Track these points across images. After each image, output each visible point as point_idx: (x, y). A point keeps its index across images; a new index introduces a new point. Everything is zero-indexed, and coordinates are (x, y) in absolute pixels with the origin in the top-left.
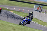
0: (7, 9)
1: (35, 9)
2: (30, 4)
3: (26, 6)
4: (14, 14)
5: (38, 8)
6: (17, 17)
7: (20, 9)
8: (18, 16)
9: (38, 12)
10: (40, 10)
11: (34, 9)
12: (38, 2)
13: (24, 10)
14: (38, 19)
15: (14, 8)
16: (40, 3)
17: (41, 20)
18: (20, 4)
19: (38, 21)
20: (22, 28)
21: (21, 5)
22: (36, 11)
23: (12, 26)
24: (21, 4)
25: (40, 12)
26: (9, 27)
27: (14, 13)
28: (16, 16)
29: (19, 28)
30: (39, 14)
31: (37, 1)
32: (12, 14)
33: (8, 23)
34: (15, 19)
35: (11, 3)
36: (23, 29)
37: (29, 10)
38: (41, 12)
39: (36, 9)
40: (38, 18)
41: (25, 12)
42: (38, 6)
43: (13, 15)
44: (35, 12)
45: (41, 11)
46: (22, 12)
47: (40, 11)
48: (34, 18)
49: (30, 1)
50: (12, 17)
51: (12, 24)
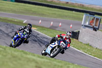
0: (24, 22)
1: (85, 22)
2: (74, 12)
3: (66, 16)
4: (38, 34)
5: (92, 21)
6: (46, 40)
7: (52, 23)
8: (47, 38)
9: (91, 30)
10: (95, 25)
11: (82, 24)
12: (92, 9)
13: (60, 24)
14: (90, 46)
15: (40, 21)
16: (95, 9)
17: (97, 46)
18: (52, 12)
19: (92, 50)
20: (55, 65)
21: (55, 14)
22: (87, 28)
23: (34, 60)
24: (54, 12)
25: (95, 29)
26: (28, 62)
27: (39, 32)
28: (44, 38)
29: (49, 64)
30: (94, 35)
31: (89, 7)
32: (36, 35)
33: (26, 54)
34: (41, 44)
35: (33, 10)
36: (59, 66)
37: (71, 26)
38: (98, 29)
39: (87, 24)
40: (90, 43)
41: (63, 29)
42: (92, 17)
43: (36, 37)
44: (84, 29)
45: (97, 27)
46: (57, 29)
47: (95, 27)
48: (84, 42)
49: (74, 6)
50: (35, 41)
51: (34, 56)
